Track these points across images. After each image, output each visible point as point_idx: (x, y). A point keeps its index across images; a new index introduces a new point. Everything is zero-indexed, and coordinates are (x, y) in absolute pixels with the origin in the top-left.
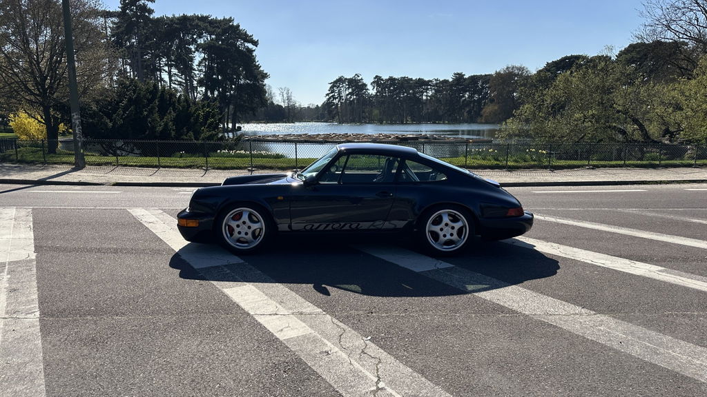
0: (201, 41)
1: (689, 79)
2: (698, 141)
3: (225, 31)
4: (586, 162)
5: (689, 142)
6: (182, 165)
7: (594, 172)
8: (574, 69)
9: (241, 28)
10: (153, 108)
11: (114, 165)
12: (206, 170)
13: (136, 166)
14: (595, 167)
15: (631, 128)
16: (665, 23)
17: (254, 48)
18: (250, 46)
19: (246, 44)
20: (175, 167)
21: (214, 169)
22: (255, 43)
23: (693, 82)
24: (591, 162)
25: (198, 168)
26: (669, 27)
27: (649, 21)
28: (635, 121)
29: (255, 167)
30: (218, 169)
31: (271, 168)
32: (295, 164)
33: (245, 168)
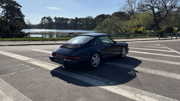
0: (3, 5)
1: (129, 20)
3: (11, 3)
4: (116, 38)
6: (23, 40)
7: (118, 40)
8: (108, 18)
9: (16, 2)
10: (3, 25)
11: (1, 41)
12: (30, 41)
13: (8, 41)
14: (118, 39)
15: (120, 31)
16: (123, 8)
17: (21, 8)
18: (19, 7)
19: (18, 7)
20: (20, 41)
21: (32, 41)
22: (21, 7)
23: (130, 21)
24: (117, 38)
25: (27, 41)
26: (124, 9)
27: (120, 8)
28: (121, 29)
29: (43, 40)
30: (33, 41)
31: (48, 40)
32: (54, 39)
33: (41, 40)
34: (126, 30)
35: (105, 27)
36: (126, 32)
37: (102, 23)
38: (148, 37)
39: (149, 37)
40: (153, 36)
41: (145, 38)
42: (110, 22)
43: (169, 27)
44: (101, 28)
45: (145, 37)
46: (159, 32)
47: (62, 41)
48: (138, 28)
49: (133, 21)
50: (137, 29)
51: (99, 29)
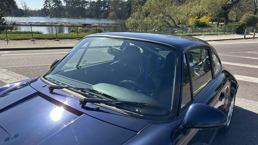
2: (192, 26)
5: (189, 27)
12: (8, 41)
15: (170, 22)
21: (11, 40)
28: (172, 20)
29: (35, 38)
30: (14, 40)
31: (43, 39)
32: (56, 36)
33: (29, 39)
34: (179, 21)
35: (147, 15)
36: (179, 24)
37: (142, 9)
38: (220, 34)
39: (223, 33)
40: (228, 32)
41: (217, 35)
42: (155, 6)
43: (253, 17)
44: (140, 17)
45: (216, 33)
46: (237, 26)
47: (71, 40)
48: (199, 17)
49: (191, 6)
50: (198, 20)
51: (137, 18)
